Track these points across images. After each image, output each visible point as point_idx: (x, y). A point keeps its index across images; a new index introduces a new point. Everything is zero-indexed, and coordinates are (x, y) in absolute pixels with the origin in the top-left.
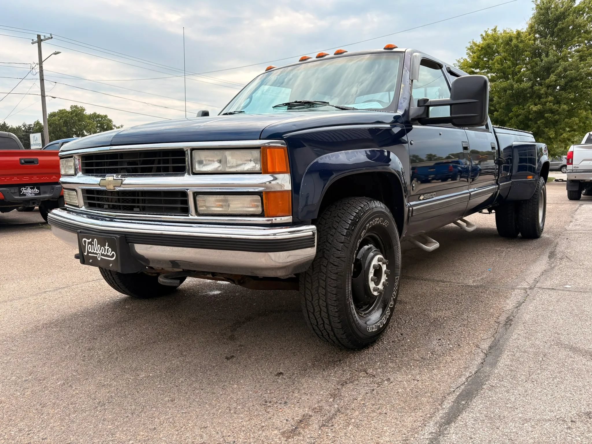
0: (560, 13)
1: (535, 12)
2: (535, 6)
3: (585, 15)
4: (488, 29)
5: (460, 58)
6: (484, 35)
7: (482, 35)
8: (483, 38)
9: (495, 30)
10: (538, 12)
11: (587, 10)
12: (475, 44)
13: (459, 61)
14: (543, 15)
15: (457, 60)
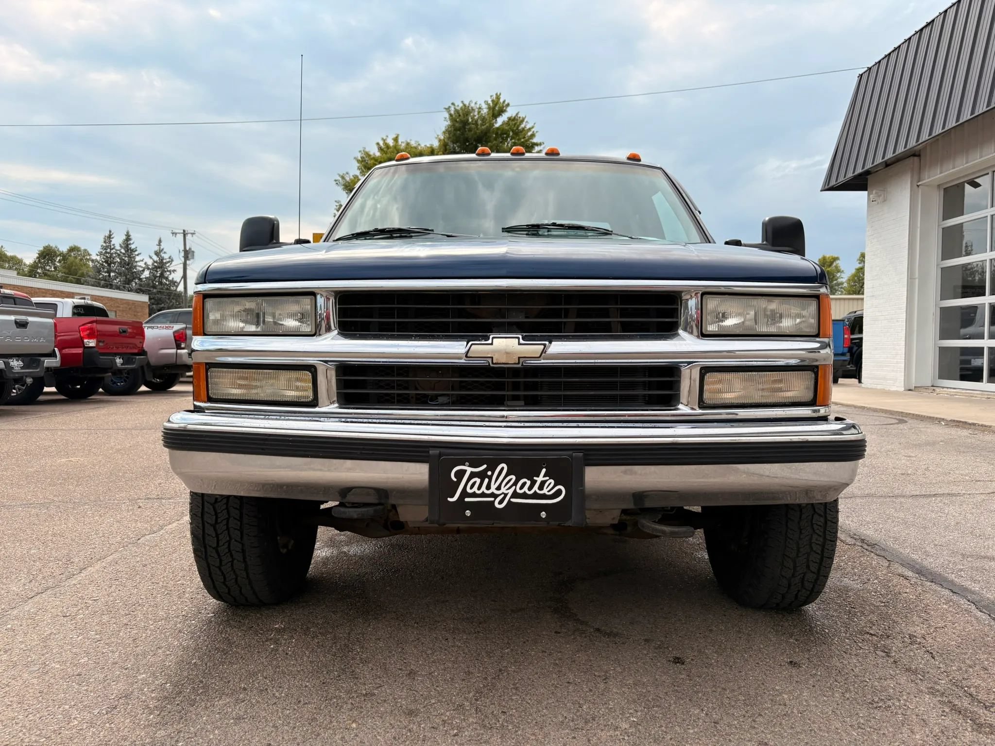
0: (482, 132)
1: (449, 123)
2: (447, 116)
3: (509, 140)
4: (387, 136)
5: (345, 173)
6: (381, 143)
7: (378, 144)
8: (380, 149)
9: (396, 139)
10: (453, 125)
11: (511, 134)
12: (368, 154)
13: (343, 177)
14: (459, 130)
15: (339, 175)
